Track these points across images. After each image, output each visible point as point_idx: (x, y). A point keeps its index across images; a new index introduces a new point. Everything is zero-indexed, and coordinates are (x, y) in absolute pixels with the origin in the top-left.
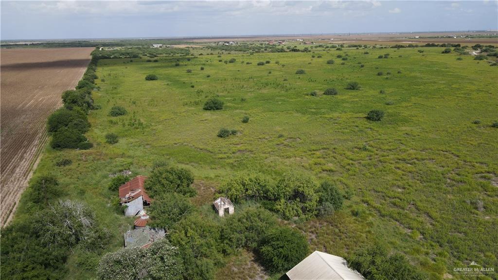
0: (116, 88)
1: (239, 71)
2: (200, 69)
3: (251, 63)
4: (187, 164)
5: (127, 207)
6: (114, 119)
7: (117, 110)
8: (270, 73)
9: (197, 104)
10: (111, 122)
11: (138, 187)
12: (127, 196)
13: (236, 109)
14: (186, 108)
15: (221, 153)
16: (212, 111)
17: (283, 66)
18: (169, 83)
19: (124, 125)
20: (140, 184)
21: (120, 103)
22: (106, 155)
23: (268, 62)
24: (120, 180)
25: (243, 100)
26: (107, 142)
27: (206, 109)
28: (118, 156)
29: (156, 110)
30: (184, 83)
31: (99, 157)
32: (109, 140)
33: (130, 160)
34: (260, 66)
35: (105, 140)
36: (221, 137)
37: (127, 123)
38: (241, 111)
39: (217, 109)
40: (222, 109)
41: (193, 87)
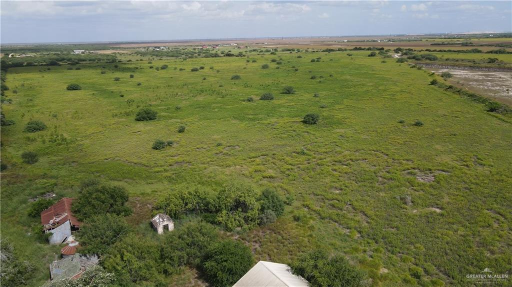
0: (31, 100)
1: (171, 78)
2: (129, 77)
3: (185, 70)
4: (120, 181)
5: (52, 234)
6: (31, 135)
7: (34, 126)
8: (205, 79)
9: (127, 114)
10: (28, 139)
11: (64, 211)
12: (51, 222)
13: (171, 118)
14: (116, 119)
15: (158, 166)
16: (145, 122)
17: (218, 71)
18: (95, 92)
19: (44, 142)
20: (67, 207)
21: (37, 117)
22: (24, 177)
23: (202, 68)
24: (42, 204)
25: (177, 108)
26: (24, 162)
27: (138, 120)
28: (39, 177)
29: (82, 123)
30: (112, 92)
31: (15, 180)
32: (27, 160)
33: (53, 181)
34: (194, 72)
35: (22, 161)
36: (157, 149)
37: (47, 139)
38: (175, 120)
39: (151, 119)
40: (156, 119)
41: (122, 96)
